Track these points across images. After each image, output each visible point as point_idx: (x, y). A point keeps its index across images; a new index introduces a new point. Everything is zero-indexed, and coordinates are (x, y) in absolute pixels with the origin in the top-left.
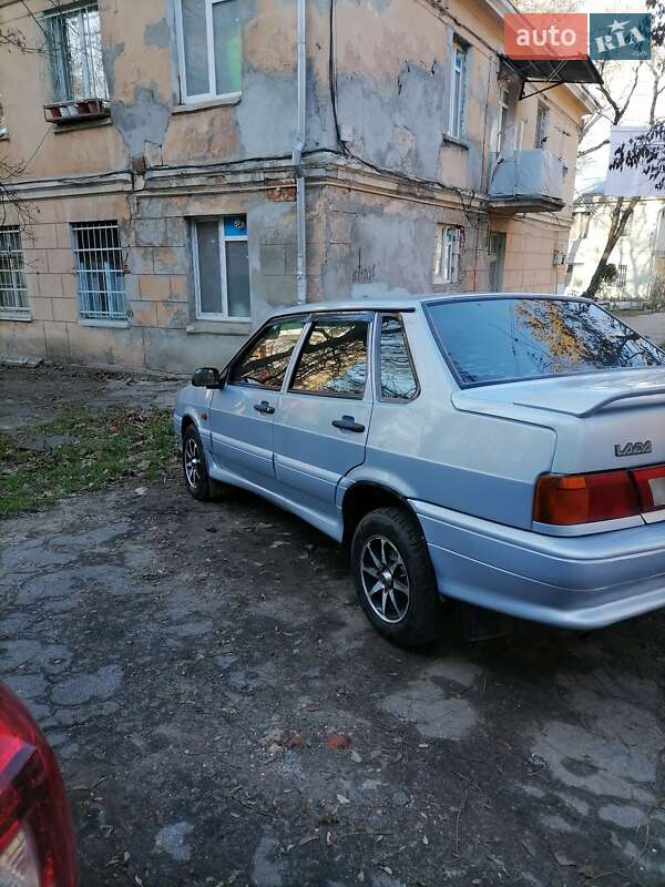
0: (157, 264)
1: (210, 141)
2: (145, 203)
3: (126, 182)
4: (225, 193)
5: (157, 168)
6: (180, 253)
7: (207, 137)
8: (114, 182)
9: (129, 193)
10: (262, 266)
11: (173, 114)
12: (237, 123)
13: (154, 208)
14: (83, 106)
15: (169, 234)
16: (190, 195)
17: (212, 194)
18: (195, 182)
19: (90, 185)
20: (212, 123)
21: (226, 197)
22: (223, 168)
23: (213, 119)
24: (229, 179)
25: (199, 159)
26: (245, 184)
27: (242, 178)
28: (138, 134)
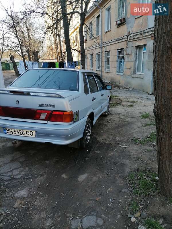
0: (129, 59)
1: (142, 25)
2: (129, 43)
3: (126, 38)
4: (143, 39)
5: (132, 34)
6: (133, 56)
7: (141, 24)
8: (124, 38)
9: (127, 41)
10: (148, 59)
11: (136, 19)
12: (148, 18)
13: (130, 44)
14: (121, 20)
15: (132, 51)
16: (137, 40)
17: (141, 39)
18: (137, 36)
19: (120, 40)
20: (143, 20)
21: (143, 40)
22: (143, 32)
23: (143, 18)
24: (144, 35)
25: (139, 30)
26: (147, 36)
27: (147, 34)
28: (130, 25)
